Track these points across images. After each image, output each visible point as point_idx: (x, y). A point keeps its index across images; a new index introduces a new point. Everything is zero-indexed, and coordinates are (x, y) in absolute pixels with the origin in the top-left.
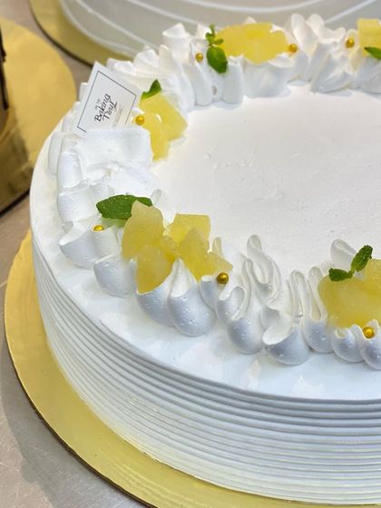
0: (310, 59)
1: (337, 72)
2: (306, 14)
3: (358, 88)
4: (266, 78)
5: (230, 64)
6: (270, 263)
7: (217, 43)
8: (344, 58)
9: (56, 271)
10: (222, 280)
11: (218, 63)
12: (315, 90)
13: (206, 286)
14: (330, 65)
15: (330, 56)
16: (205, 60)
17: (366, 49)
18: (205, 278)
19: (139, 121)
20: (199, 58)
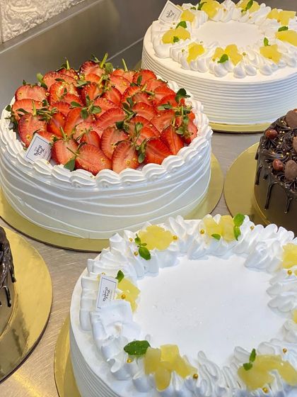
0: (185, 242)
1: (200, 248)
2: (175, 217)
3: (210, 254)
4: (168, 257)
5: (151, 255)
6: (213, 365)
7: (143, 245)
8: (201, 241)
9: (109, 384)
10: (195, 377)
11: (146, 255)
12: (191, 258)
13: (189, 382)
14: (196, 245)
15: (195, 240)
16: (139, 255)
17: (212, 236)
18: (187, 378)
19: (123, 297)
20: (136, 254)
